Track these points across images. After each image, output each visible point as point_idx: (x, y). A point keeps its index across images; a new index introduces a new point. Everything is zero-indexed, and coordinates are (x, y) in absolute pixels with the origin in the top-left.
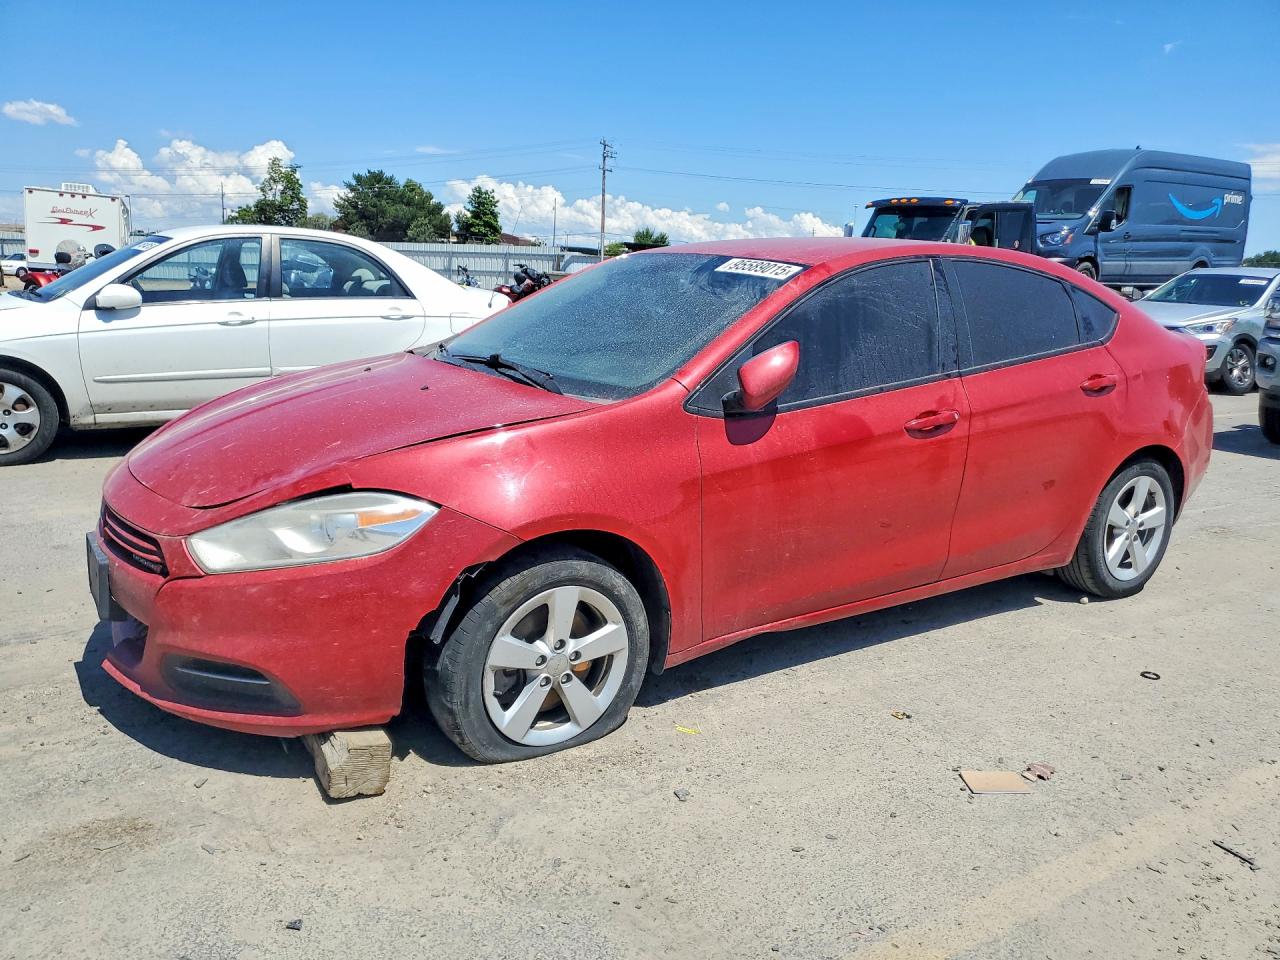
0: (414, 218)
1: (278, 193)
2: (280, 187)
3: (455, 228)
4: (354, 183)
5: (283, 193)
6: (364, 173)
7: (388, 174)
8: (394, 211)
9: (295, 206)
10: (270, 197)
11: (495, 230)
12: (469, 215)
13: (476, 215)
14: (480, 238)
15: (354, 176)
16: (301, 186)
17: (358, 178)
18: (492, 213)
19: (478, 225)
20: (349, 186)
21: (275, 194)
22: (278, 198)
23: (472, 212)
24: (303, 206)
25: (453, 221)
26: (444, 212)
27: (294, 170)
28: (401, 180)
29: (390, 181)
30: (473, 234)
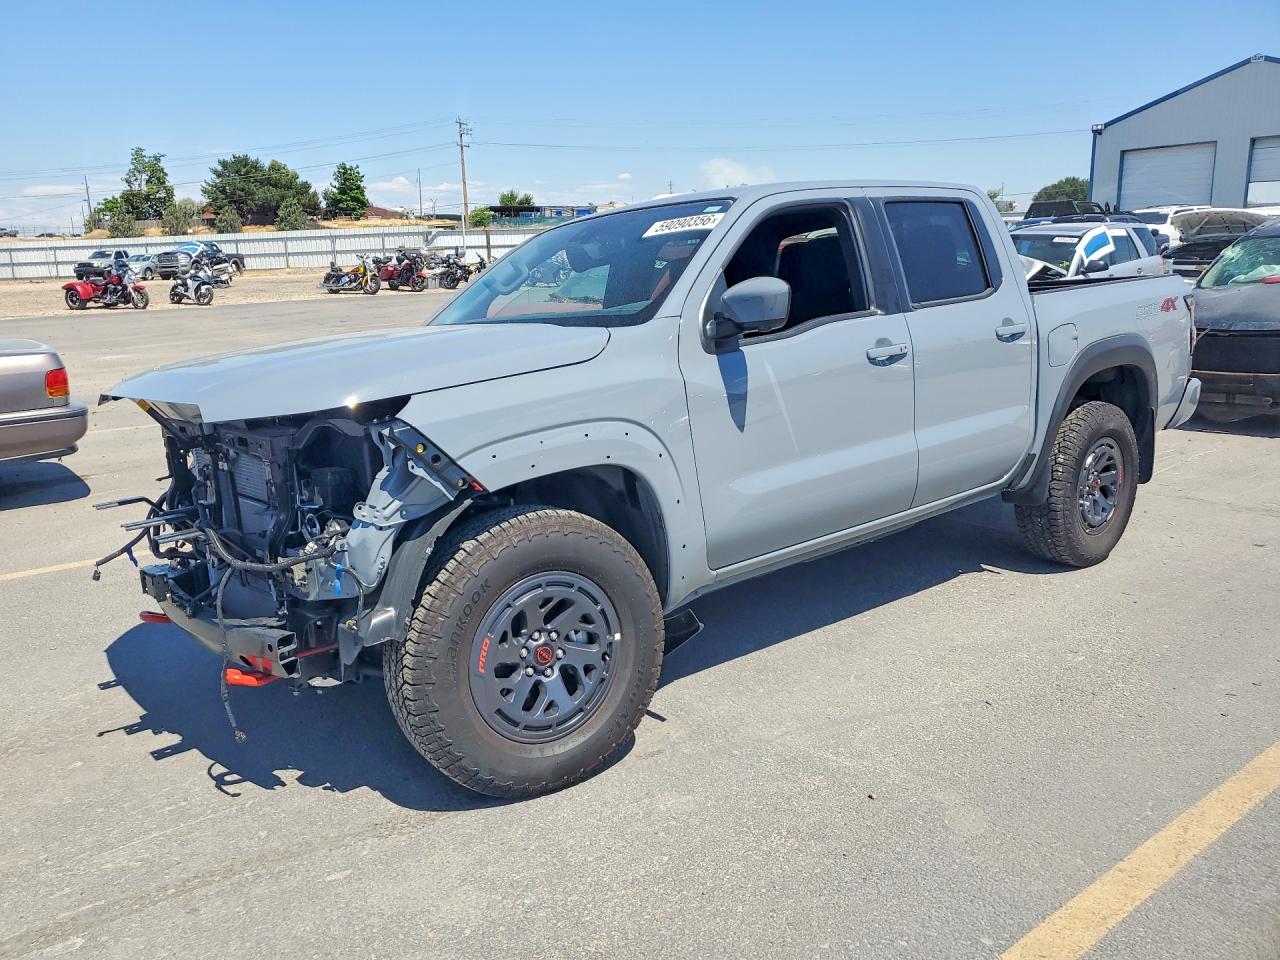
0: (283, 198)
1: (144, 183)
2: (145, 177)
3: (323, 205)
4: (220, 168)
5: (148, 181)
6: (229, 158)
7: (252, 157)
8: (261, 194)
9: (162, 195)
10: (136, 187)
11: (363, 204)
12: (335, 190)
13: (342, 191)
14: (348, 213)
15: (219, 162)
16: (166, 175)
17: (224, 164)
18: (358, 188)
19: (346, 200)
20: (215, 172)
21: (141, 185)
22: (145, 188)
23: (338, 189)
24: (170, 193)
25: (321, 199)
26: (311, 191)
27: (157, 159)
28: (266, 163)
29: (256, 166)
30: (341, 209)
